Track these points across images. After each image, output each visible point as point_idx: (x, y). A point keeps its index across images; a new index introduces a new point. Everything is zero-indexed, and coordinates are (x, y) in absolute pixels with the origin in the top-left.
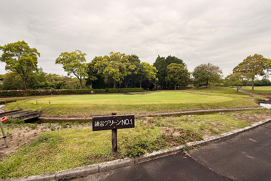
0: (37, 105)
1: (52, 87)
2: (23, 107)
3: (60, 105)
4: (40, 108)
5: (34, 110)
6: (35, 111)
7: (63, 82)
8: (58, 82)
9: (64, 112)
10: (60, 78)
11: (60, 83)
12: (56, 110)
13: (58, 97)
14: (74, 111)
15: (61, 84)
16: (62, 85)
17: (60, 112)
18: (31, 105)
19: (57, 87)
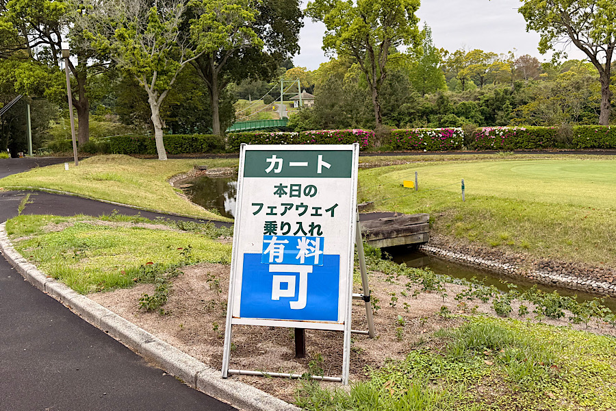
0: (417, 194)
1: (463, 114)
2: (374, 196)
3: (505, 200)
4: (428, 207)
5: (408, 212)
6: (412, 219)
7: (510, 88)
8: (489, 91)
9: (524, 241)
10: (497, 67)
11: (497, 93)
12: (488, 223)
13: (492, 163)
14: (572, 239)
15: (503, 100)
16: (508, 102)
17: (506, 234)
18: (397, 192)
19: (482, 113)
